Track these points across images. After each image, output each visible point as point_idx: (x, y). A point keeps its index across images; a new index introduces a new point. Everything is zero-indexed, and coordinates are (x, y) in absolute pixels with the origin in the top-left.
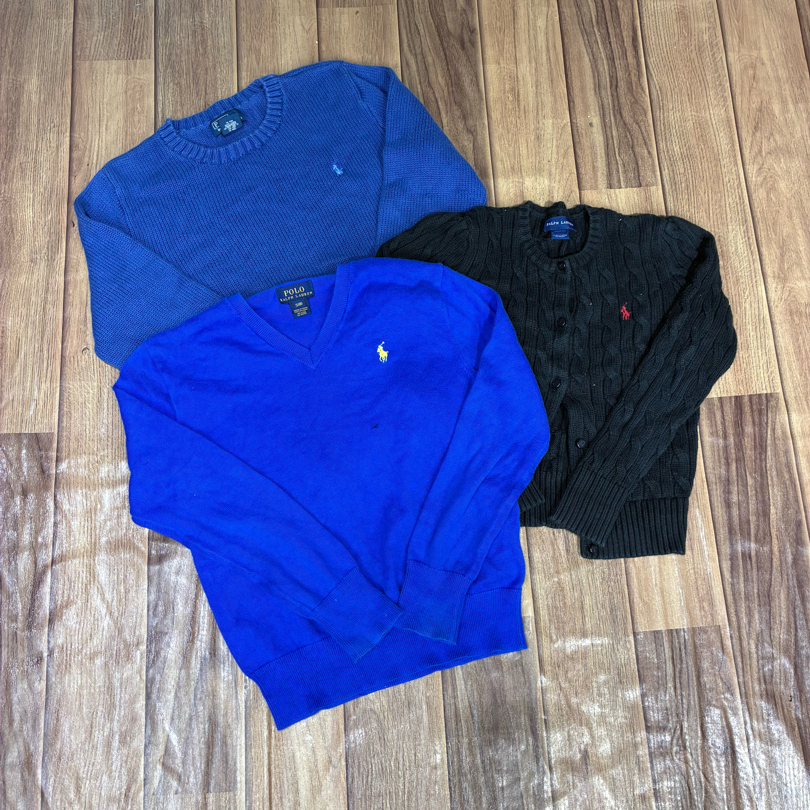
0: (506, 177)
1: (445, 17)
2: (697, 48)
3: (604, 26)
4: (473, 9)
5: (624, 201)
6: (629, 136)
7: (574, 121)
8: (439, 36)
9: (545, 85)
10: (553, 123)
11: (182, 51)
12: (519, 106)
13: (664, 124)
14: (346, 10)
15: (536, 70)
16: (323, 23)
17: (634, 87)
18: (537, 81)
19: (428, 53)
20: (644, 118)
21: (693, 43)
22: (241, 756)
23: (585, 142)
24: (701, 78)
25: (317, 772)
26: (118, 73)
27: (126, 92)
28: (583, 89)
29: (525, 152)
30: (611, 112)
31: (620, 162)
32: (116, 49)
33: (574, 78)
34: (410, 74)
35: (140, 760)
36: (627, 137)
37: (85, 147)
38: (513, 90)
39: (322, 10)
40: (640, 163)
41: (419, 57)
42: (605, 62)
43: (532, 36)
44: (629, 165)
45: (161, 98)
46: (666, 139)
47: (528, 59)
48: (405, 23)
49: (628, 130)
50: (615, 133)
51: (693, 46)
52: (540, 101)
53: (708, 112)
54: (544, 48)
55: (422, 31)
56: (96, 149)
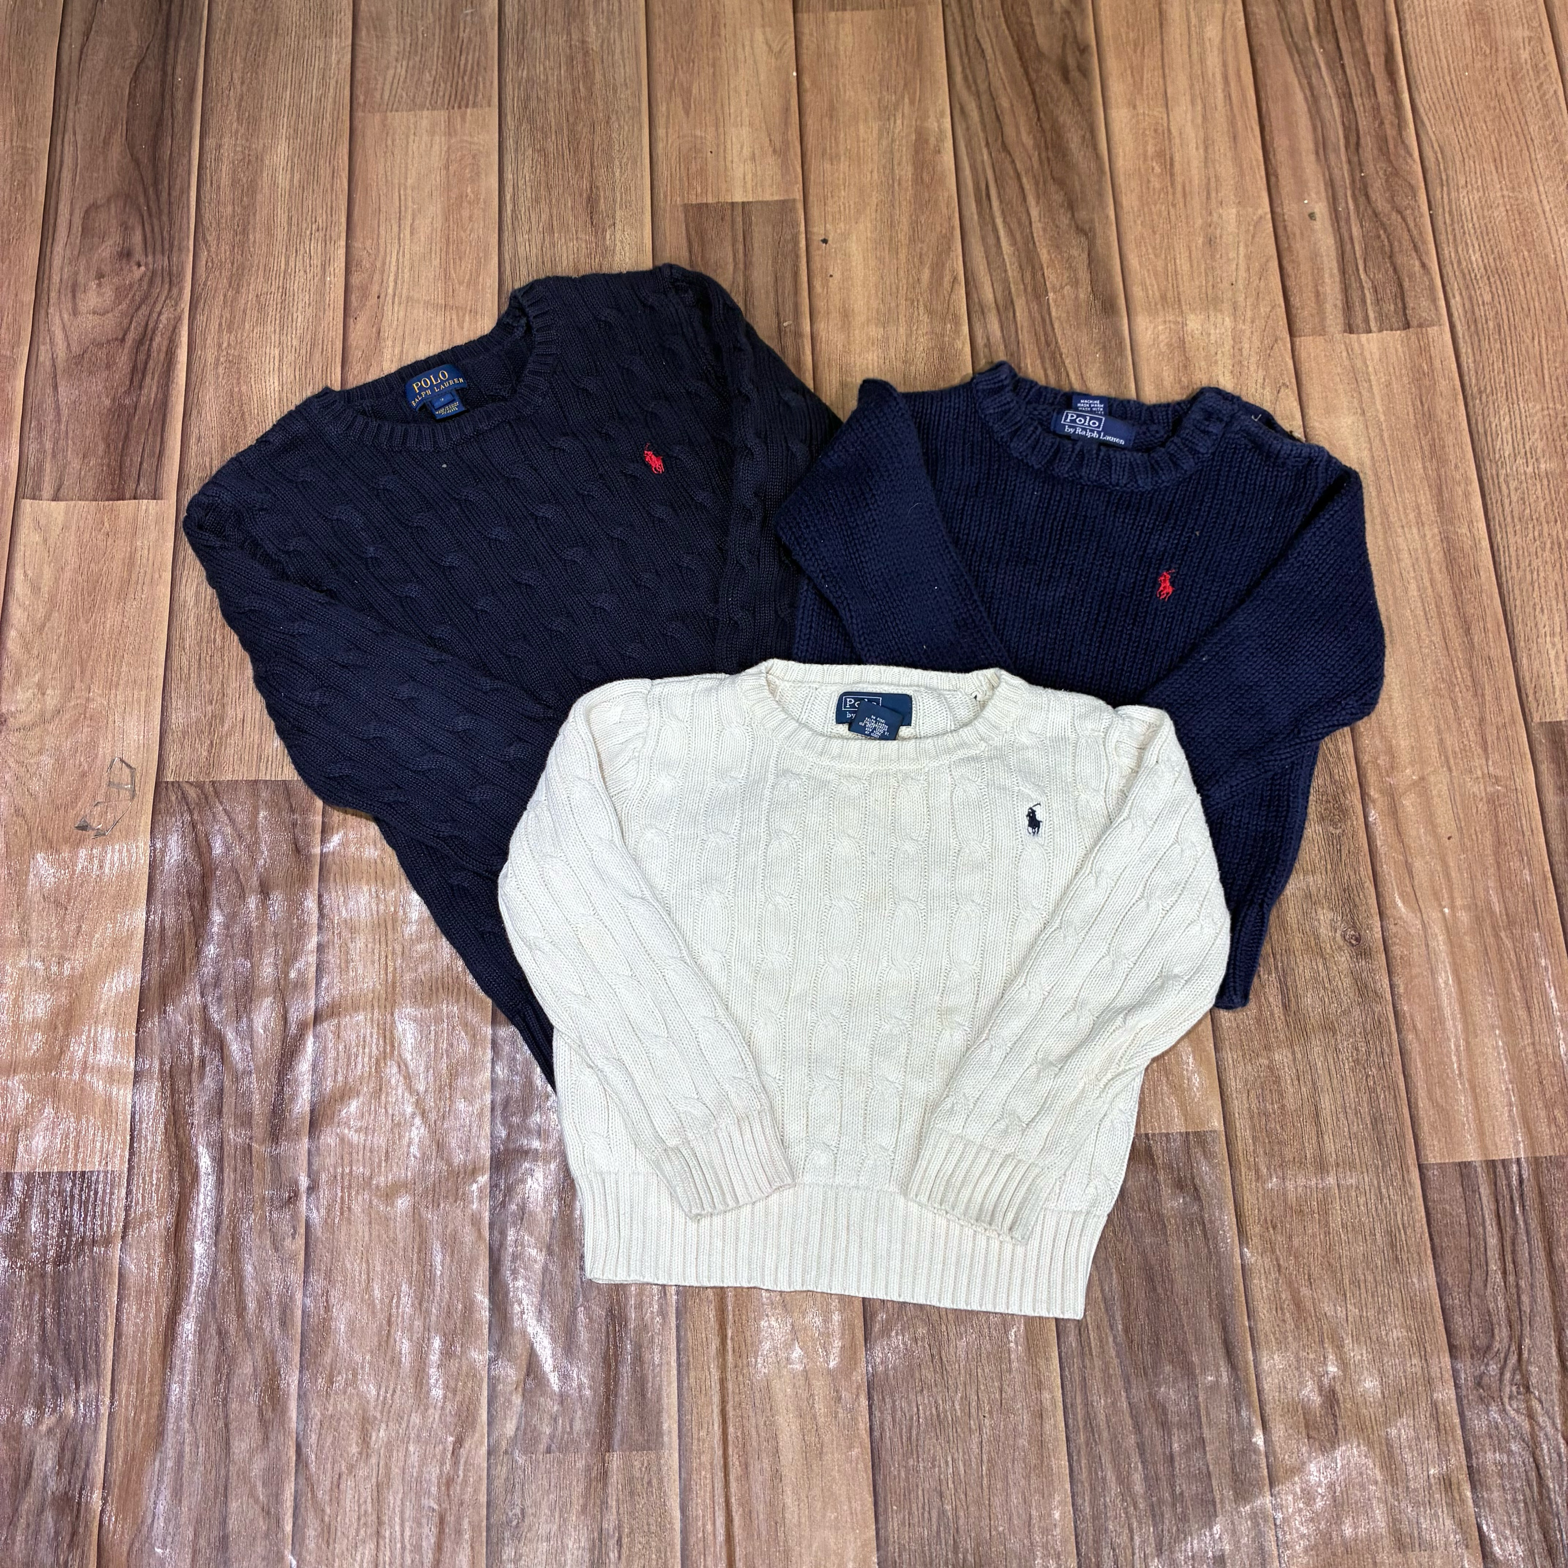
0: (1152, 312)
1: (1032, 25)
2: (1509, 73)
3: (1330, 36)
4: (1083, 11)
5: (1376, 356)
6: (1383, 236)
7: (1278, 210)
8: (1021, 59)
9: (1222, 144)
10: (1238, 214)
11: (547, 92)
12: (1172, 184)
13: (1450, 212)
14: (848, 15)
15: (1205, 118)
16: (806, 40)
17: (1391, 146)
18: (1206, 140)
19: (1001, 92)
20: (1412, 203)
21: (1501, 65)
22: (669, 1384)
23: (1300, 249)
24: (1518, 129)
25: (814, 1417)
26: (432, 133)
27: (447, 168)
28: (1293, 152)
29: (1186, 267)
30: (1349, 193)
31: (1367, 285)
32: (429, 90)
33: (1276, 133)
34: (968, 129)
35: (480, 1388)
36: (1379, 237)
37: (373, 265)
38: (1160, 154)
39: (804, 17)
40: (1406, 284)
41: (985, 98)
42: (1334, 101)
43: (1195, 57)
44: (1384, 289)
45: (510, 176)
46: (1455, 239)
47: (1188, 98)
48: (958, 38)
49: (1383, 224)
50: (1356, 231)
51: (1501, 71)
52: (1212, 175)
53: (1534, 189)
54: (1219, 77)
55: (989, 52)
56: (393, 269)
